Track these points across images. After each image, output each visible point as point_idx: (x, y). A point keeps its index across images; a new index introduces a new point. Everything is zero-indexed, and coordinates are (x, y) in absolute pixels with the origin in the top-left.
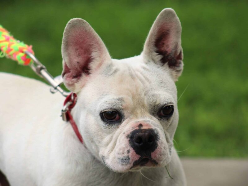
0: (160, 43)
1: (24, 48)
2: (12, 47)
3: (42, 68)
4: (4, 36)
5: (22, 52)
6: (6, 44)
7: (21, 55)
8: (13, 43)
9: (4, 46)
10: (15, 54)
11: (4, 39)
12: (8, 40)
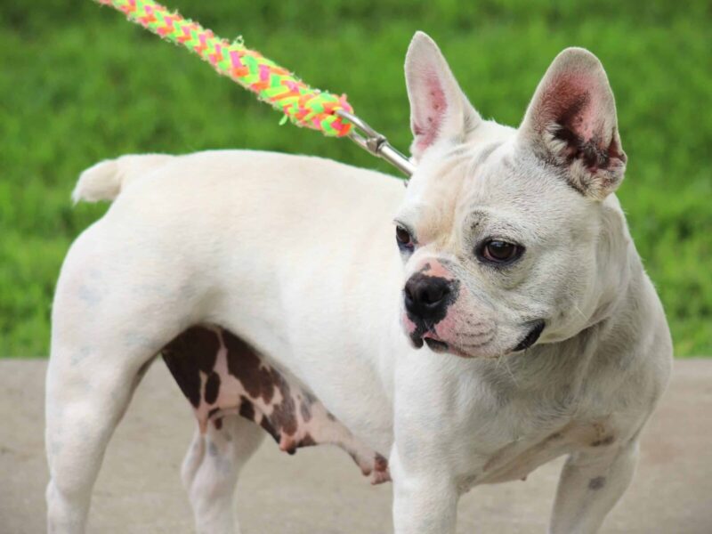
0: (577, 118)
1: (334, 105)
2: (308, 105)
3: (380, 142)
4: (285, 83)
5: (332, 113)
6: (294, 99)
7: (331, 119)
8: (309, 97)
9: (290, 106)
10: (317, 119)
11: (286, 90)
12: (295, 91)
